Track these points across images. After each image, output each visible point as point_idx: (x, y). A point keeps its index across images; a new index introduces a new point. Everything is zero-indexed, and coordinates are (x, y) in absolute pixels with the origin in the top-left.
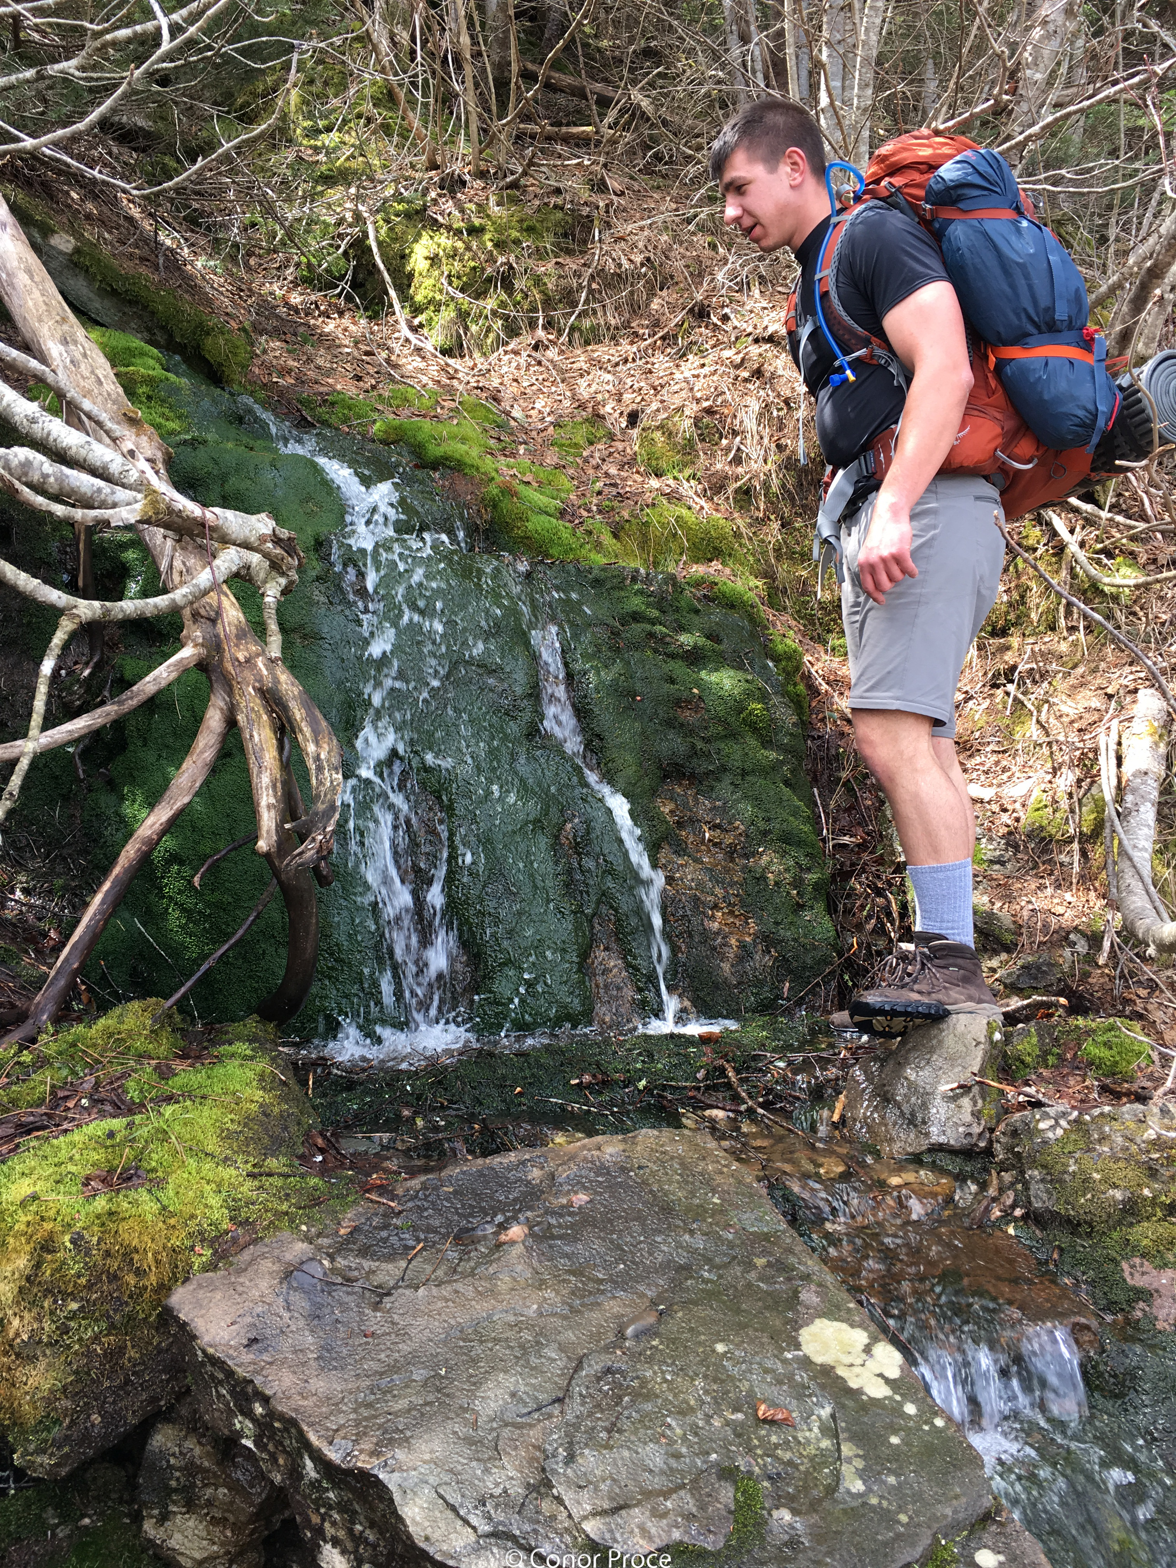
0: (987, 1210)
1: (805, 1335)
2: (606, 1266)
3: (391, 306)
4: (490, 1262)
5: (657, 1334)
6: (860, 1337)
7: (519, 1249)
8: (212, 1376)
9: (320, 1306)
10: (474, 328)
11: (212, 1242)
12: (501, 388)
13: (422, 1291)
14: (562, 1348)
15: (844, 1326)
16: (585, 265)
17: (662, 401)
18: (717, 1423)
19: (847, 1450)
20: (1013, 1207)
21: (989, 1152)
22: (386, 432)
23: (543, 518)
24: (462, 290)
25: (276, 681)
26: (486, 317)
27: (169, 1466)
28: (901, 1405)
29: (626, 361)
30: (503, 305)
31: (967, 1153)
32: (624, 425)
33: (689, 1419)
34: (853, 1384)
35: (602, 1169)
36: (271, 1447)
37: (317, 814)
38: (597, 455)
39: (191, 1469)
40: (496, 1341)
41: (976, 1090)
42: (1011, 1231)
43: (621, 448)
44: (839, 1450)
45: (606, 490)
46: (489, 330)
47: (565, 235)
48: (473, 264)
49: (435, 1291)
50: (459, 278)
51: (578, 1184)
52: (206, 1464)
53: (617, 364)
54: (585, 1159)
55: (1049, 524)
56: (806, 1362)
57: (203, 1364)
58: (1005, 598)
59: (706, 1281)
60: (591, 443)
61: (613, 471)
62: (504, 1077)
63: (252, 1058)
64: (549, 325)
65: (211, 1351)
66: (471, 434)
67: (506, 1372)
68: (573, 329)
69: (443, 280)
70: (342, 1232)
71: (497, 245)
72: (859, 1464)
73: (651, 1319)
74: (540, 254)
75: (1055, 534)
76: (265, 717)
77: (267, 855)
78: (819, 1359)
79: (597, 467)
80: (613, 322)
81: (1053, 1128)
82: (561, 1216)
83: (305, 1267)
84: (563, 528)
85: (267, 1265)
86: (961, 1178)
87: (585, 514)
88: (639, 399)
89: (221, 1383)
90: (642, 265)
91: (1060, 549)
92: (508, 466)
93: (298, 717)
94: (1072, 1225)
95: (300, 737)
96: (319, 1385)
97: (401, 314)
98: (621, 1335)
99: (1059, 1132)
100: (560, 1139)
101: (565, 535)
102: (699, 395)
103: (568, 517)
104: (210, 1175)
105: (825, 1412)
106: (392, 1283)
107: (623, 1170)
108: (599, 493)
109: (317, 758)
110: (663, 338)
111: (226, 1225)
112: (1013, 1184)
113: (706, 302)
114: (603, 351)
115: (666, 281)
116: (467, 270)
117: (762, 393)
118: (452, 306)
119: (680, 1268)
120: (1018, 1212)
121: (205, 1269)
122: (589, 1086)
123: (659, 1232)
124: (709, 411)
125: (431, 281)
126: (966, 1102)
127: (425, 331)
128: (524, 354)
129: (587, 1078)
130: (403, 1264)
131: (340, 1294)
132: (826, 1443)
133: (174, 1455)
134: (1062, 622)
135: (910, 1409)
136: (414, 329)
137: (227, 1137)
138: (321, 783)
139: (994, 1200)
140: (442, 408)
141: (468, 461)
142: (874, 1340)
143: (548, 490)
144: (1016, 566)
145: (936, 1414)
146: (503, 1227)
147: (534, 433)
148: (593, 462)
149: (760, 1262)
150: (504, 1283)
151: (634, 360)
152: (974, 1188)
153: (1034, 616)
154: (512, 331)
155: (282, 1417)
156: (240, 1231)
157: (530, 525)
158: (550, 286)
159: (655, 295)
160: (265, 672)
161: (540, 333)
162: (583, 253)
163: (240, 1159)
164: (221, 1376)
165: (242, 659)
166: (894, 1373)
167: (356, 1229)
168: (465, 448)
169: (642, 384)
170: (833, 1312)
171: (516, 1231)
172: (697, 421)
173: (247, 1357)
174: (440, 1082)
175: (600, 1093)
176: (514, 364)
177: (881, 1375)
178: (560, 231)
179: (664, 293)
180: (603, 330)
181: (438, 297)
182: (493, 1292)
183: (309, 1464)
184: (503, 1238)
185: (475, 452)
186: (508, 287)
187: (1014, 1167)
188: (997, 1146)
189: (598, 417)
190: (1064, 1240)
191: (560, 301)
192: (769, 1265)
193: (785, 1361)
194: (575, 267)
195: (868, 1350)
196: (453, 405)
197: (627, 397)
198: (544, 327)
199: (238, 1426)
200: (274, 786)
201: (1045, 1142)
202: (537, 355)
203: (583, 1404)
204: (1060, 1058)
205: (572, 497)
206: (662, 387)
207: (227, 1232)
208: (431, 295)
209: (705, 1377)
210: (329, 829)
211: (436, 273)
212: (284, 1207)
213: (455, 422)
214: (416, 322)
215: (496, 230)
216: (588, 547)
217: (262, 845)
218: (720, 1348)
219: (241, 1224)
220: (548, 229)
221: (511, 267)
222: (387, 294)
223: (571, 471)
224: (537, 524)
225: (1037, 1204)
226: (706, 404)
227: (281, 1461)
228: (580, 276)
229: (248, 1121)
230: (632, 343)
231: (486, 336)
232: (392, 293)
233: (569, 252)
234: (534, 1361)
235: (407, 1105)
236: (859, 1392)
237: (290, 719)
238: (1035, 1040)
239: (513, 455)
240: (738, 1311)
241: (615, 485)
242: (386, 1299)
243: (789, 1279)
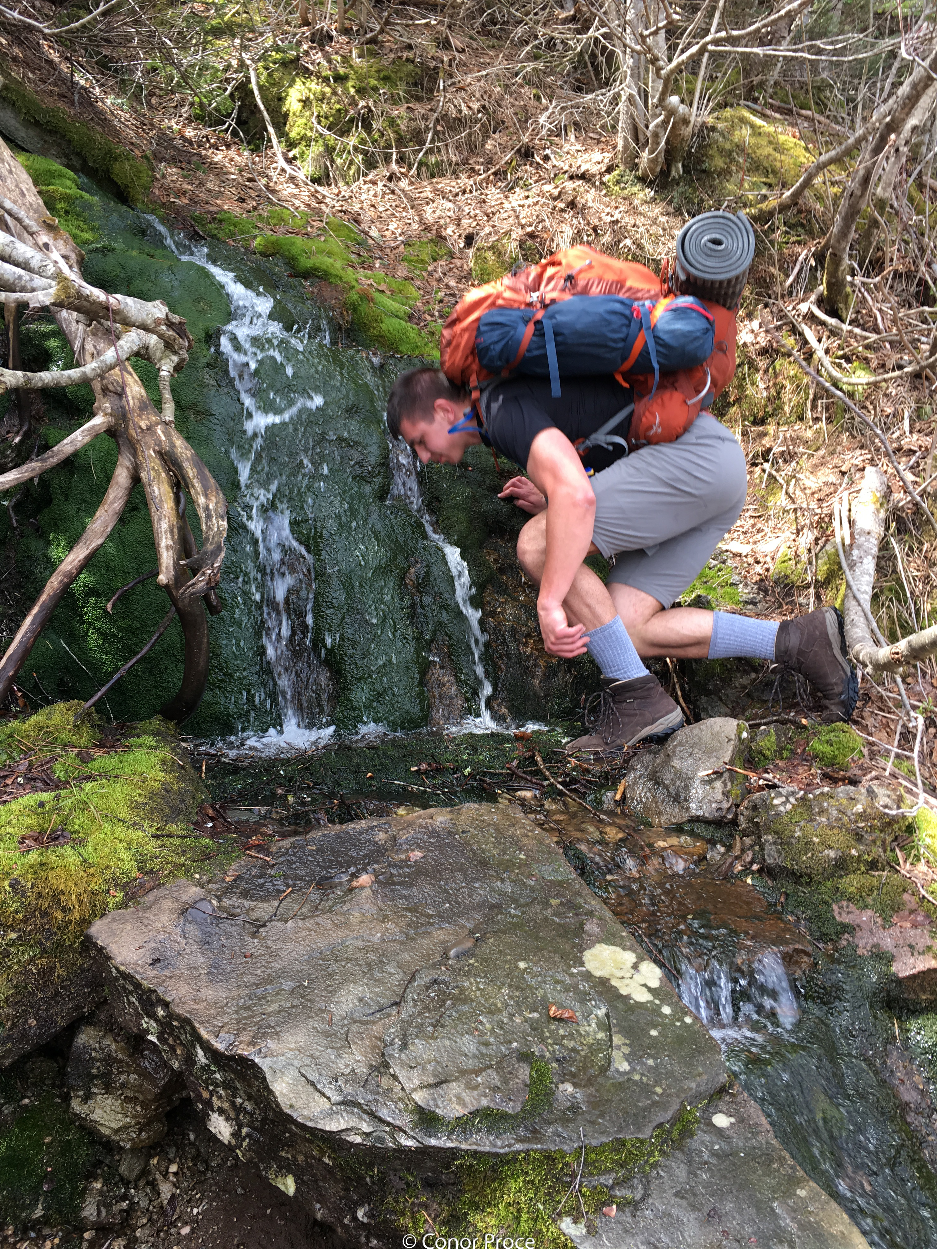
0: (732, 865)
1: (588, 956)
2: (435, 905)
3: (270, 140)
4: (345, 902)
5: (473, 955)
6: (630, 957)
7: (367, 892)
8: (124, 988)
9: (210, 935)
10: (339, 161)
11: (123, 887)
12: (361, 212)
13: (290, 924)
14: (399, 966)
15: (618, 949)
16: (431, 110)
17: (494, 226)
18: (518, 1020)
19: (617, 1040)
20: (752, 863)
21: (734, 822)
22: (265, 246)
23: (395, 320)
24: (329, 129)
25: (173, 445)
26: (349, 152)
27: (92, 1059)
28: (659, 1007)
29: (464, 192)
30: (363, 142)
31: (718, 823)
32: (462, 245)
33: (496, 1017)
34: (623, 992)
35: (434, 833)
36: (171, 1041)
37: (206, 553)
38: (439, 270)
39: (109, 1060)
40: (348, 960)
41: (726, 775)
42: (749, 881)
43: (459, 264)
44: (611, 1040)
45: (447, 299)
46: (351, 162)
47: (415, 84)
48: (338, 106)
49: (300, 923)
50: (326, 118)
51: (415, 844)
52: (120, 1056)
53: (457, 195)
54: (421, 826)
55: (801, 334)
56: (588, 976)
57: (116, 979)
58: (765, 394)
59: (513, 916)
60: (435, 260)
61: (452, 283)
62: (358, 765)
63: (156, 748)
64: (401, 160)
65: (122, 968)
66: (336, 249)
67: (355, 983)
68: (421, 164)
69: (313, 120)
70: (228, 879)
71: (358, 91)
72: (626, 1050)
73: (469, 944)
74: (394, 100)
75: (806, 342)
76: (163, 475)
77: (167, 586)
78: (597, 973)
79: (439, 280)
80: (454, 159)
81: (784, 804)
82: (401, 868)
83: (197, 905)
84: (411, 329)
85: (167, 904)
86: (712, 842)
87: (429, 318)
88: (475, 224)
89: (131, 993)
90: (479, 111)
91: (809, 356)
92: (366, 277)
93: (191, 475)
94: (796, 877)
95: (192, 491)
96: (208, 993)
97: (278, 148)
98: (445, 955)
99: (789, 807)
100: (401, 811)
101: (413, 335)
102: (523, 222)
103: (415, 321)
104: (122, 836)
105: (601, 1012)
106: (266, 918)
107: (450, 833)
108: (441, 301)
109: (207, 508)
110: (495, 174)
111: (135, 874)
112: (752, 846)
113: (531, 144)
114: (445, 184)
115: (498, 126)
116: (334, 112)
117: (575, 221)
118: (321, 142)
119: (493, 907)
120: (755, 867)
121: (118, 907)
122: (426, 772)
123: (477, 880)
124: (532, 236)
125: (304, 121)
126: (718, 784)
127: (298, 163)
128: (380, 184)
129: (424, 766)
130: (276, 903)
131: (226, 925)
132: (601, 1035)
133: (95, 1049)
134: (809, 414)
135: (666, 1010)
136: (289, 161)
137: (136, 807)
138: (209, 528)
139: (737, 858)
140: (312, 227)
141: (332, 271)
142: (641, 959)
143: (399, 297)
144: (774, 368)
145: (686, 1014)
146: (354, 876)
147: (388, 250)
148: (436, 276)
149: (555, 902)
150: (355, 917)
151: (471, 192)
152: (722, 850)
153: (787, 409)
154: (371, 164)
155: (178, 1018)
156: (146, 878)
157: (384, 326)
158: (402, 127)
159: (489, 137)
160: (163, 438)
161: (394, 166)
162: (430, 100)
163: (146, 824)
164: (131, 988)
165: (144, 426)
166: (655, 984)
167: (238, 878)
168: (330, 260)
169: (478, 211)
170: (610, 939)
171: (365, 879)
172: (522, 244)
173: (151, 973)
174: (307, 768)
175: (434, 778)
176: (372, 193)
177: (645, 985)
178: (411, 80)
179: (497, 136)
180: (445, 165)
181: (309, 134)
182: (346, 924)
183: (200, 1052)
184: (355, 884)
185: (338, 264)
186: (368, 127)
187: (753, 833)
188: (741, 818)
189: (441, 238)
190: (790, 887)
191: (411, 140)
192: (562, 904)
193: (572, 975)
194: (423, 111)
195: (635, 967)
196: (321, 225)
197: (465, 222)
198: (397, 162)
199: (145, 1026)
200: (172, 531)
201: (778, 814)
202: (392, 185)
203: (415, 1006)
204: (792, 752)
205: (419, 304)
206: (494, 214)
207: (135, 879)
208: (303, 132)
209: (510, 986)
210: (216, 565)
211: (308, 113)
212: (182, 860)
213: (323, 239)
214: (291, 155)
215: (357, 79)
216: (431, 345)
217: (163, 578)
218: (522, 965)
219: (147, 873)
220: (401, 79)
221: (370, 110)
222: (267, 131)
223: (418, 283)
224: (390, 325)
225: (770, 861)
226: (529, 229)
227: (179, 1052)
228: (427, 120)
229: (152, 795)
230: (469, 177)
231: (349, 168)
232: (271, 129)
233: (419, 99)
234: (378, 975)
235: (281, 785)
236: (628, 997)
237: (184, 477)
238: (773, 738)
239: (371, 268)
240: (537, 938)
241: (453, 295)
242: (262, 930)
243: (577, 915)
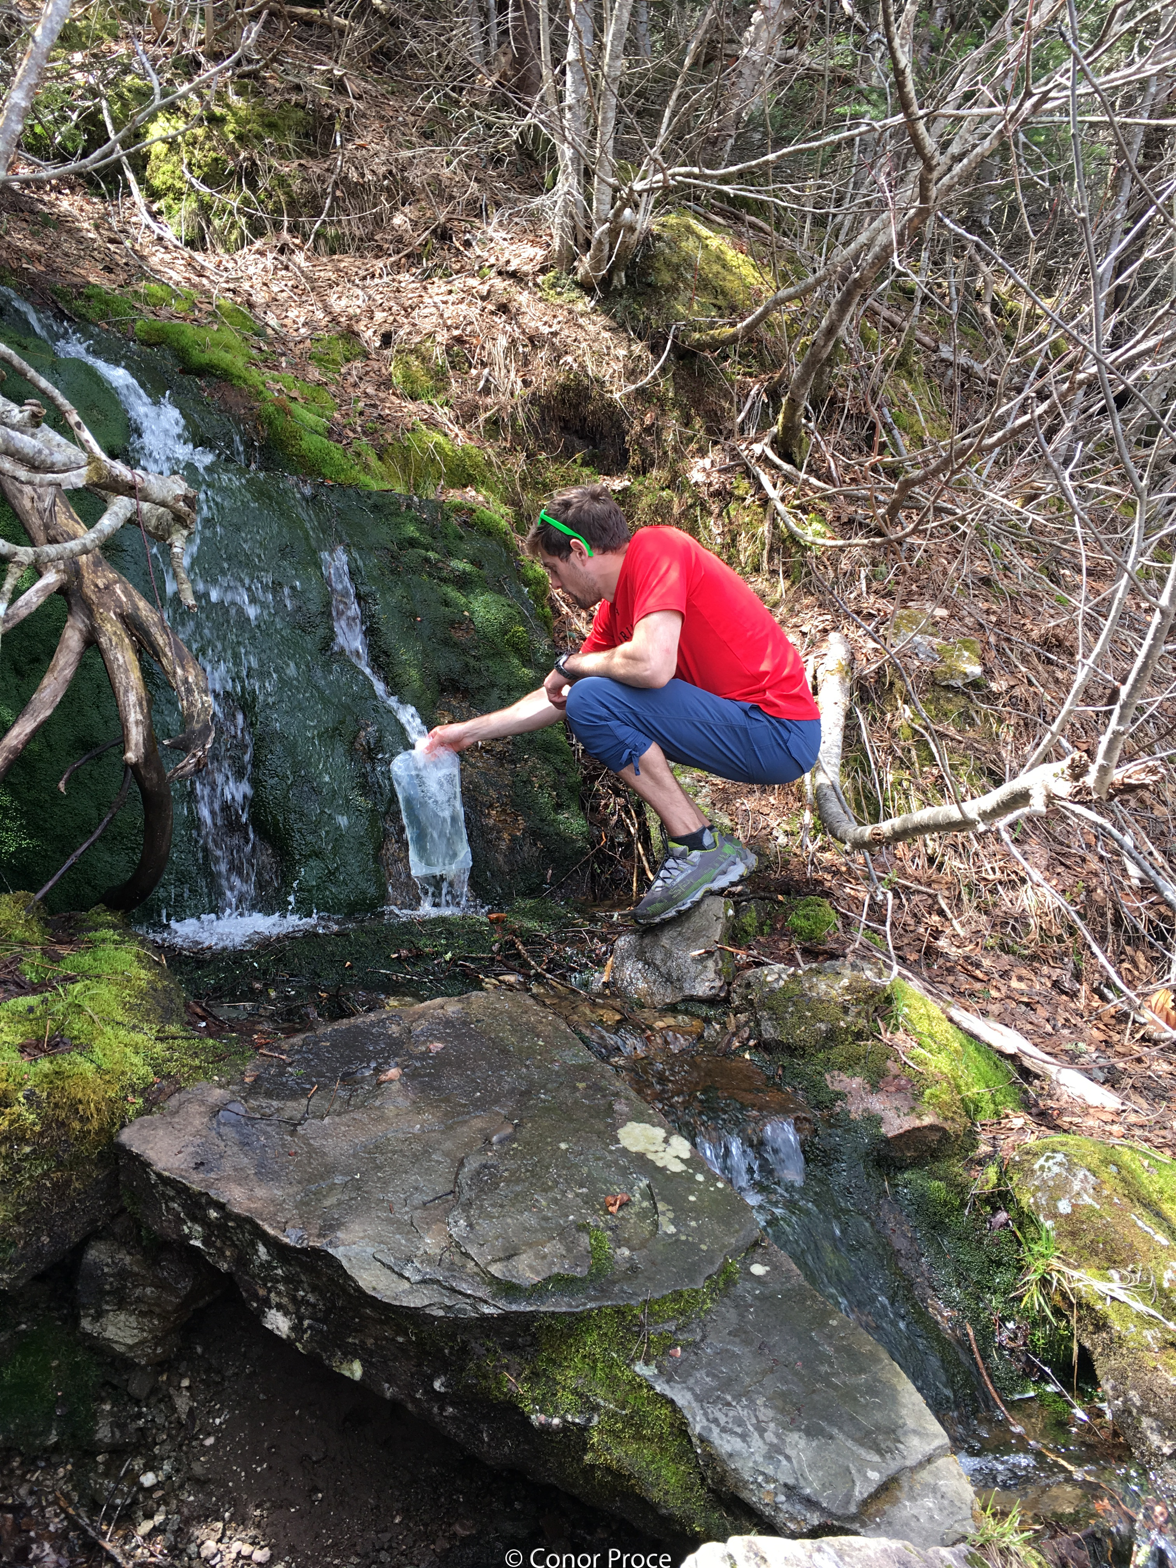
0: (730, 1042)
1: (622, 1133)
2: (467, 1095)
3: (127, 186)
4: (376, 1097)
5: (514, 1140)
6: (660, 1133)
7: (395, 1086)
8: (163, 1194)
9: (247, 1136)
10: (216, 222)
11: (142, 1093)
12: (253, 292)
13: (327, 1120)
14: (446, 1154)
15: (648, 1126)
16: (328, 170)
17: (414, 325)
18: (570, 1196)
19: (661, 1206)
20: (748, 1039)
21: (727, 1000)
22: (147, 333)
23: (316, 437)
24: (204, 181)
25: (136, 608)
26: (231, 213)
27: (104, 1274)
28: (693, 1175)
29: (373, 276)
30: (246, 202)
31: (711, 1001)
32: (378, 344)
33: (550, 1195)
34: (660, 1164)
35: (448, 1023)
36: (218, 1244)
37: (193, 732)
38: (354, 372)
39: (123, 1274)
40: (394, 1152)
41: (717, 954)
42: (747, 1056)
43: (376, 367)
44: (655, 1207)
45: (368, 411)
46: (233, 225)
47: (307, 136)
48: (214, 155)
49: (337, 1119)
50: (200, 167)
51: (431, 1035)
52: (136, 1269)
53: (364, 278)
54: (433, 1016)
55: (756, 478)
56: (625, 1151)
57: (155, 1186)
58: (719, 540)
59: (544, 1101)
60: (348, 360)
61: (371, 390)
62: (333, 954)
63: (122, 942)
64: (294, 229)
65: (166, 1174)
66: (234, 342)
67: (406, 1173)
68: (318, 235)
69: (184, 168)
70: (247, 1080)
71: (240, 138)
72: (671, 1215)
73: (509, 1130)
74: (282, 153)
75: (760, 487)
76: (127, 641)
77: (135, 767)
78: (633, 1149)
79: (355, 385)
80: (357, 233)
81: (777, 980)
82: (424, 1059)
83: (230, 1107)
84: (335, 451)
85: (194, 1108)
86: (707, 1020)
87: (351, 434)
88: (391, 318)
89: (172, 1199)
90: (385, 177)
91: (765, 501)
92: (273, 379)
93: (161, 642)
94: (791, 1050)
95: (165, 661)
96: (261, 1192)
97: (138, 195)
98: (488, 1141)
99: (782, 983)
100: (393, 1002)
101: (337, 455)
102: (449, 322)
103: (335, 437)
104: (127, 1040)
105: (644, 1183)
106: (299, 1116)
107: (465, 1023)
108: (361, 413)
109: (186, 681)
110: (408, 256)
111: (152, 1078)
112: (747, 1022)
113: (448, 225)
114: (346, 262)
115: (409, 196)
116: (209, 160)
117: (508, 328)
118: (193, 197)
119: (522, 1094)
120: (752, 1043)
121: (139, 1113)
122: (406, 959)
123: (503, 1068)
124: (459, 340)
125: (170, 167)
126: (710, 964)
127: (164, 218)
128: (270, 256)
129: (404, 953)
130: (304, 1101)
131: (262, 1125)
132: (645, 1204)
133: (107, 1265)
134: (765, 566)
135: (700, 1178)
136: (154, 215)
137: (130, 1009)
138: (191, 704)
139: (734, 1034)
140: (200, 310)
141: (234, 371)
142: (670, 1134)
143: (314, 406)
144: (728, 513)
145: (717, 1180)
146: (378, 1071)
147: (292, 345)
148: (351, 380)
149: (581, 1085)
150: (390, 1110)
151: (381, 276)
152: (717, 1027)
153: (742, 557)
154: (257, 229)
155: (237, 1218)
156: (164, 1083)
157: (304, 445)
158: (294, 188)
159: (397, 209)
160: (124, 599)
161: (285, 235)
162: (326, 156)
163: (146, 1026)
164: (172, 1193)
165: (101, 586)
166: (686, 1155)
167: (258, 1079)
168: (229, 357)
169: (392, 303)
170: (640, 1117)
171: (393, 1072)
172: (448, 349)
173: (196, 1176)
174: (280, 960)
175: (414, 964)
176: (260, 266)
177: (677, 1157)
178: (302, 131)
179: (407, 209)
180: (347, 240)
181: (178, 184)
182: (382, 1118)
183: (262, 1249)
184: (383, 1078)
185: (240, 362)
186: (253, 186)
187: (746, 1010)
188: (733, 995)
189: (351, 335)
190: (785, 1060)
191: (305, 205)
192: (588, 1087)
193: (611, 1152)
194: (319, 171)
195: (666, 1141)
196: (210, 308)
197: (379, 316)
198: (290, 230)
199: (187, 1231)
200: (141, 705)
201: (772, 991)
202: (283, 258)
203: (471, 1190)
204: (773, 928)
205: (336, 415)
206: (413, 309)
207: (153, 1084)
208: (170, 182)
209: (557, 1166)
210: (208, 746)
211: (175, 158)
212: (197, 1062)
213: (216, 327)
214: (155, 207)
215: (237, 122)
216: (357, 468)
217: (131, 756)
218: (563, 1146)
219: (164, 1077)
220: (290, 128)
221: (254, 164)
222: (123, 174)
223: (333, 388)
224: (311, 443)
225: (766, 1036)
226: (456, 333)
227: (228, 1253)
228: (323, 182)
229: (142, 994)
230: (377, 257)
231: (230, 232)
232: (130, 176)
233: (312, 155)
234: (426, 1164)
235: (257, 979)
236: (664, 1168)
237: (153, 645)
238: (754, 914)
239: (276, 368)
240: (571, 1120)
241: (374, 406)
242: (299, 1128)
243: (604, 1096)
